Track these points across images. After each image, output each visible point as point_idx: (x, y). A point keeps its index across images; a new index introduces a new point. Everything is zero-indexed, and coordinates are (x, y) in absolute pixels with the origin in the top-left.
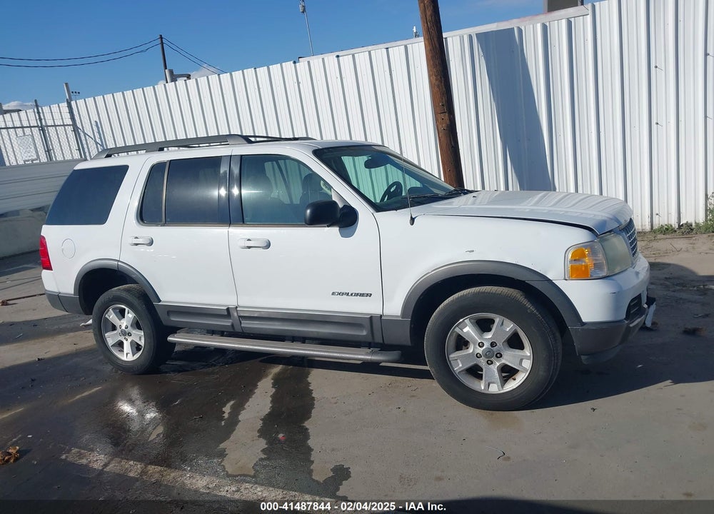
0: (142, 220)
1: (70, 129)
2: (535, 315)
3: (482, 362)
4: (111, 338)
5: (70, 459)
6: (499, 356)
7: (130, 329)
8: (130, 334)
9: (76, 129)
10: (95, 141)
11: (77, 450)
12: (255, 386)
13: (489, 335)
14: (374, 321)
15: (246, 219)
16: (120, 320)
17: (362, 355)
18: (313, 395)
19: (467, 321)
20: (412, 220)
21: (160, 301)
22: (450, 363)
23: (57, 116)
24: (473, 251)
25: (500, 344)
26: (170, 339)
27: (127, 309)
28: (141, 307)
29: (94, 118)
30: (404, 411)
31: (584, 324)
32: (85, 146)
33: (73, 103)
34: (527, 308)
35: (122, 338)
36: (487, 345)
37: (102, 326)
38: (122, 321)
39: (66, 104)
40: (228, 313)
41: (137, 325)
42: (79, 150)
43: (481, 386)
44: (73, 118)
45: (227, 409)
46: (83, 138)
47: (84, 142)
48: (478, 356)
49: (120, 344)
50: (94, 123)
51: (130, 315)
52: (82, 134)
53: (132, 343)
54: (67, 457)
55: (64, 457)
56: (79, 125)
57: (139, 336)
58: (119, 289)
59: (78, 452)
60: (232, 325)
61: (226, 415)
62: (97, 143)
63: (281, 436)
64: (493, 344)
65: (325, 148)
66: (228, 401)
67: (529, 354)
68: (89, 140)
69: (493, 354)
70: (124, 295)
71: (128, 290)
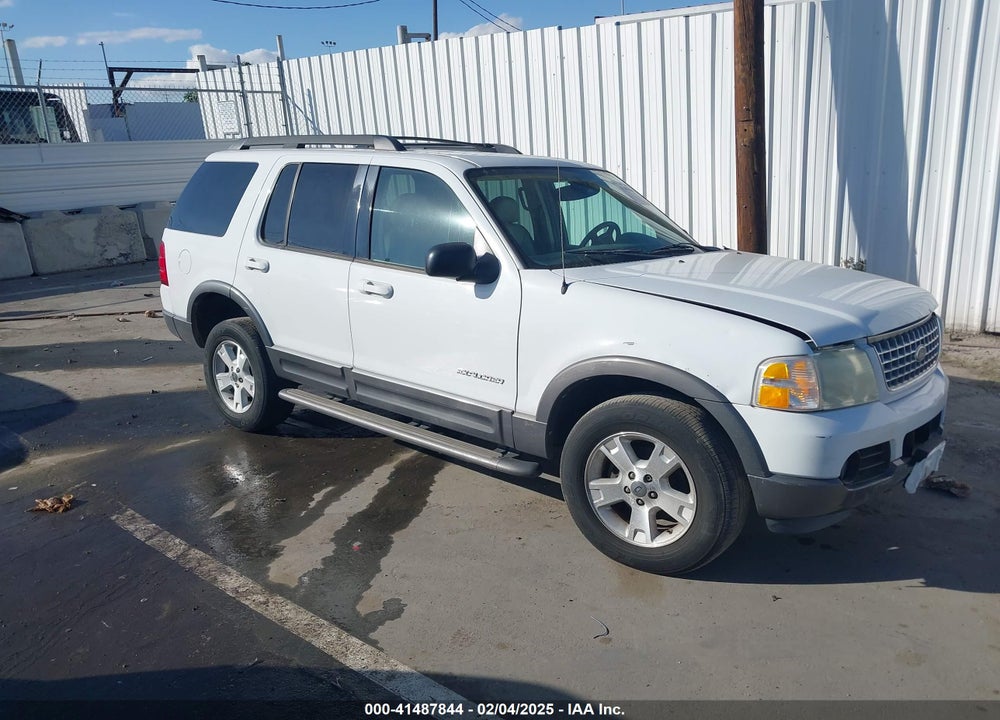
0: (263, 237)
1: (278, 97)
2: (706, 448)
3: (631, 500)
4: (223, 381)
5: (119, 522)
6: (654, 495)
7: (241, 374)
8: (241, 380)
9: (285, 98)
10: (306, 116)
11: (132, 512)
12: (369, 472)
13: (643, 465)
14: (504, 416)
15: (373, 254)
16: (232, 360)
17: (488, 459)
18: (428, 499)
19: (617, 440)
20: (565, 286)
21: (273, 344)
22: (590, 494)
23: (265, 79)
24: (632, 344)
25: (656, 480)
26: (282, 394)
27: (239, 348)
28: (254, 348)
29: (307, 85)
30: (524, 544)
31: (771, 474)
32: (294, 122)
33: (285, 63)
34: (696, 437)
35: (232, 383)
36: (639, 478)
37: (215, 366)
38: (234, 362)
39: (275, 64)
40: (343, 373)
41: (248, 370)
42: (286, 125)
43: (624, 533)
44: (282, 83)
45: (318, 497)
46: (292, 110)
47: (293, 116)
48: (626, 490)
49: (231, 390)
50: (306, 92)
51: (242, 357)
52: (291, 105)
53: (243, 391)
54: (117, 518)
55: (114, 518)
56: (289, 93)
57: (249, 384)
58: (233, 322)
59: (132, 515)
60: (347, 390)
61: (312, 504)
62: (307, 119)
63: (356, 544)
64: (647, 478)
65: (486, 168)
66: (327, 486)
67: (692, 502)
68: (299, 114)
69: (646, 492)
70: (237, 329)
71: (242, 324)
